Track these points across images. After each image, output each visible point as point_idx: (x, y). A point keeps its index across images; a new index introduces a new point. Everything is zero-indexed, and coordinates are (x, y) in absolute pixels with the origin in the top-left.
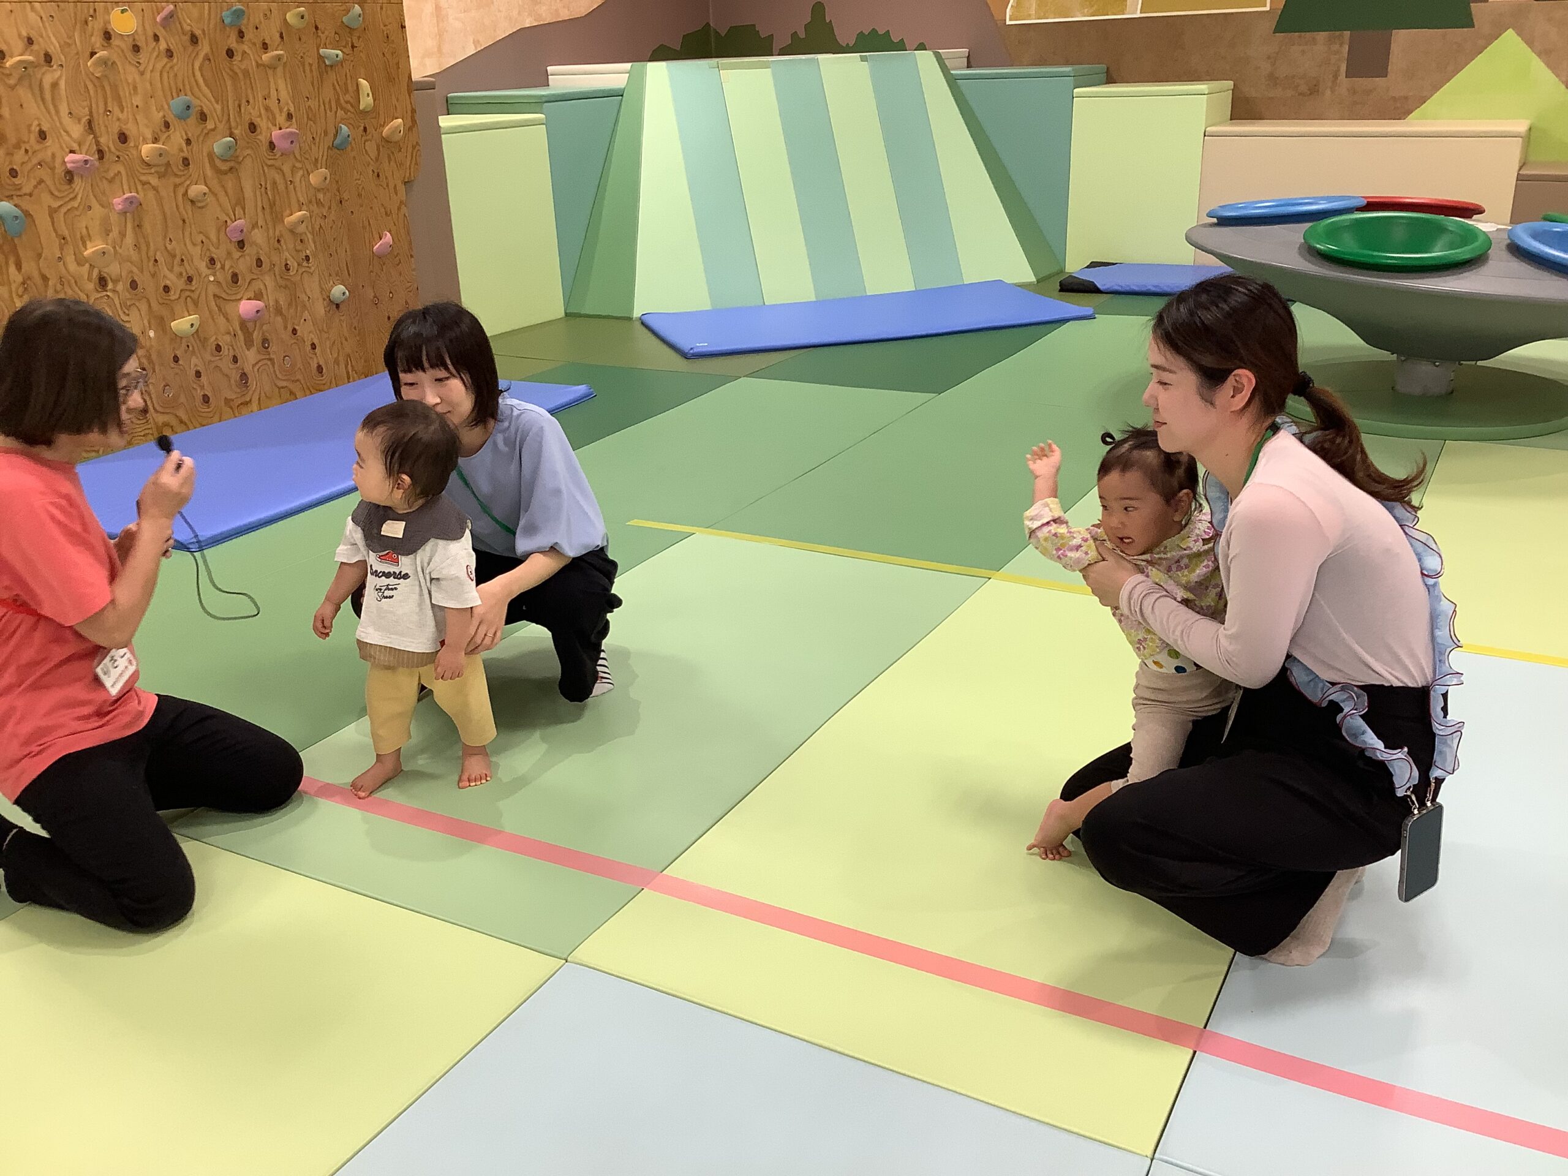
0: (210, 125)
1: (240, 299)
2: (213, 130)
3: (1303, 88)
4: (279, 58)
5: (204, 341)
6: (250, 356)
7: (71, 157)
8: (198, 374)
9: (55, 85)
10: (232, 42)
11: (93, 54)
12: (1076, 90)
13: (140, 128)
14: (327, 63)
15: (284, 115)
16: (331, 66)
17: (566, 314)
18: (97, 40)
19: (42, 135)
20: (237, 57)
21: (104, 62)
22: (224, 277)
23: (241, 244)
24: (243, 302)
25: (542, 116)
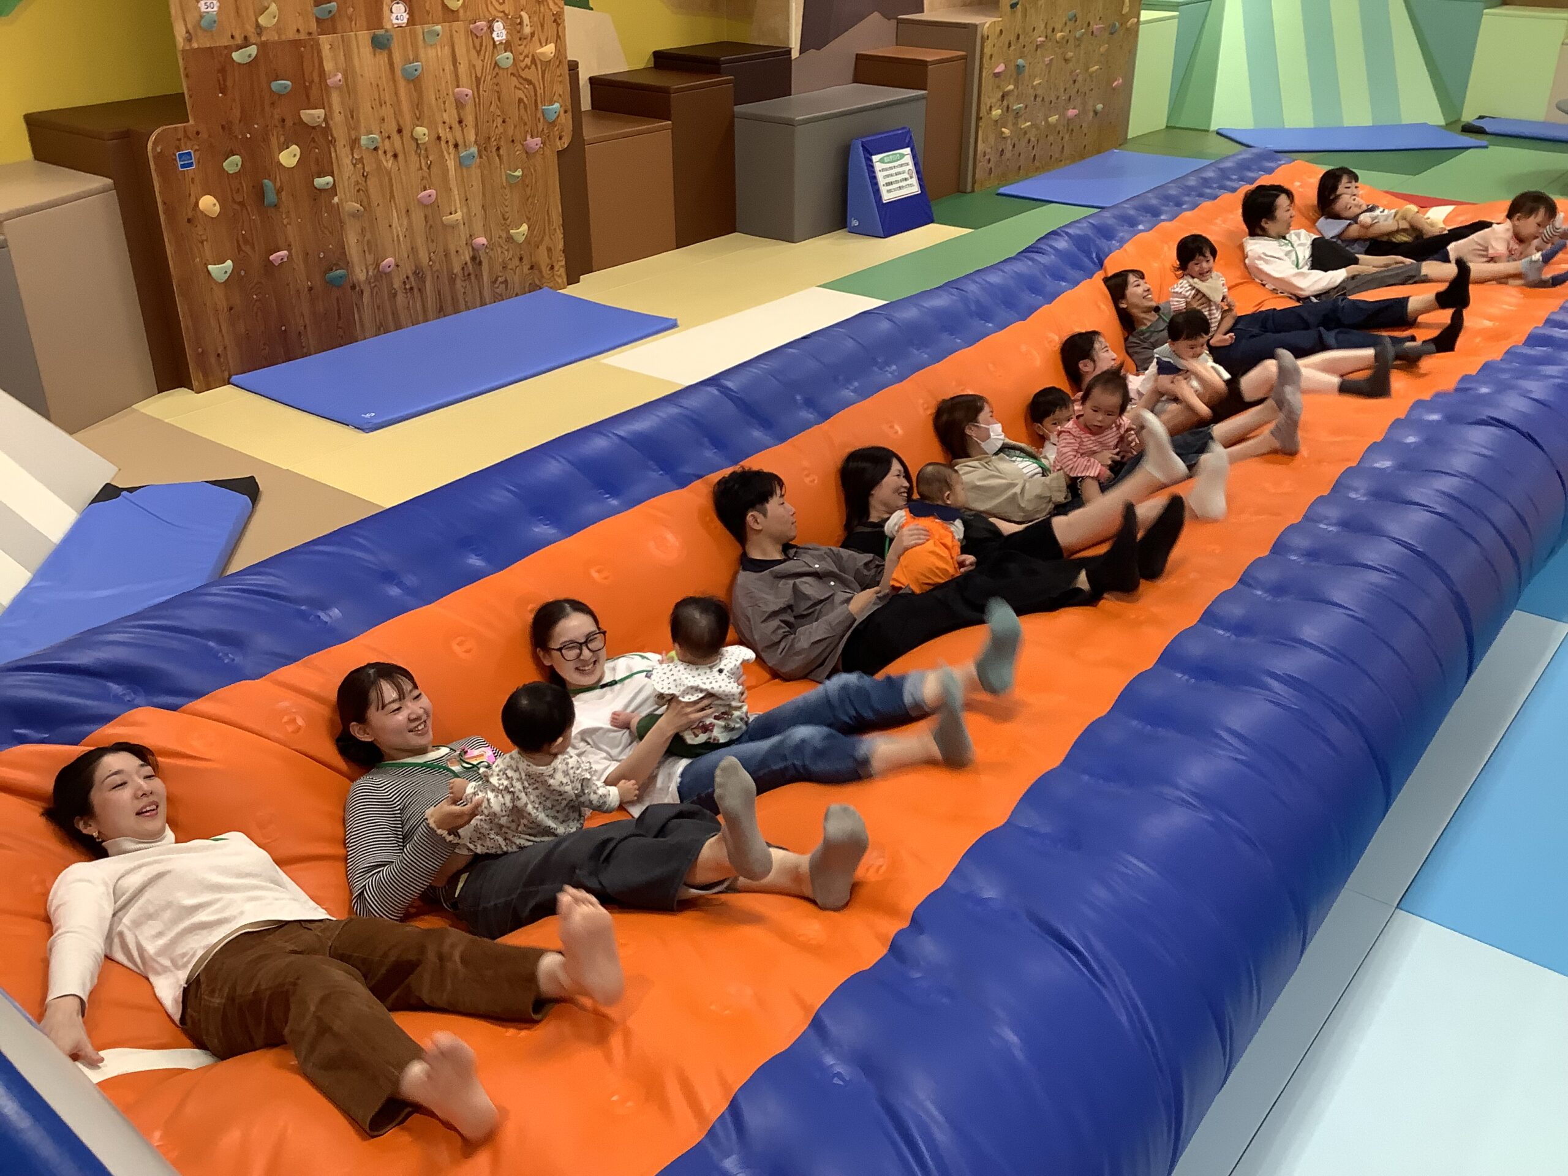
0: (1077, 23)
1: (1068, 109)
2: (1078, 26)
5: (1056, 127)
6: (1067, 137)
7: (1039, 39)
8: (1051, 144)
12: (1486, 10)
13: (1058, 26)
17: (1167, 127)
19: (1034, 29)
22: (1067, 97)
23: (1075, 82)
24: (1071, 110)
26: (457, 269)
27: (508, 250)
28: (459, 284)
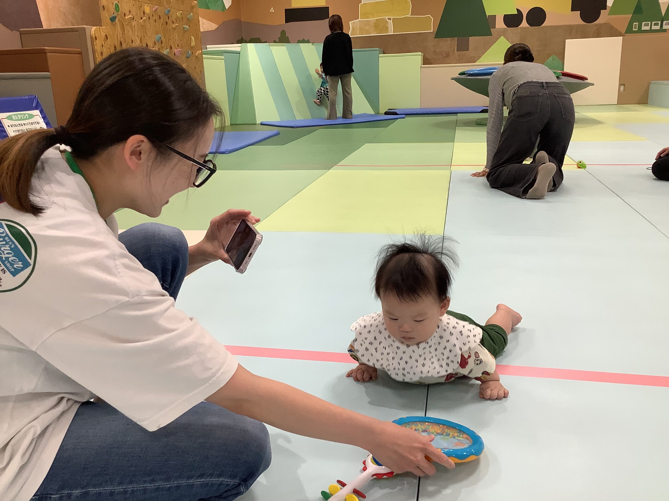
0: (163, 45)
2: (164, 47)
3: (445, 55)
4: (177, 26)
9: (134, 26)
10: (167, 20)
11: (141, 18)
12: (380, 55)
14: (185, 30)
15: (177, 45)
16: (186, 31)
18: (142, 14)
20: (168, 25)
21: (144, 20)
25: (224, 57)
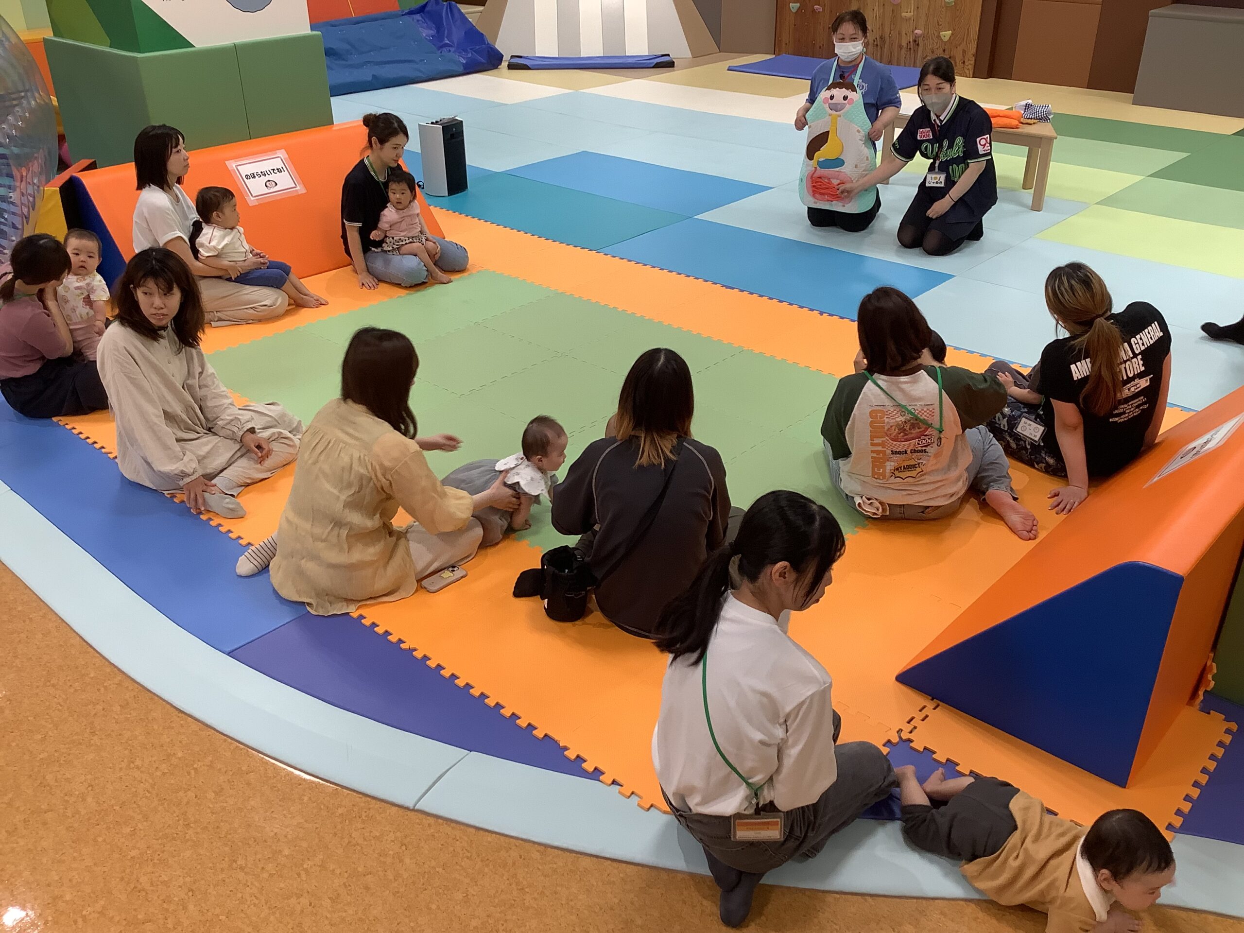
26: (904, 44)
27: (937, 43)
28: (903, 51)
